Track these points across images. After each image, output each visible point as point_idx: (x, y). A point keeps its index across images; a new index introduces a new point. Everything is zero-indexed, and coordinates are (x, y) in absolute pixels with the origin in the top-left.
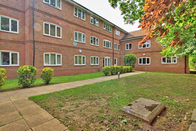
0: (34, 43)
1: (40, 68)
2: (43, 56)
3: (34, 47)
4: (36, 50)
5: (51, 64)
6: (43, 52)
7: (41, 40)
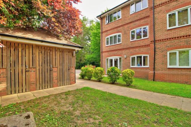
0: (154, 43)
1: (162, 70)
2: (166, 56)
3: (155, 47)
4: (157, 50)
5: (179, 66)
6: (167, 50)
7: (164, 37)
